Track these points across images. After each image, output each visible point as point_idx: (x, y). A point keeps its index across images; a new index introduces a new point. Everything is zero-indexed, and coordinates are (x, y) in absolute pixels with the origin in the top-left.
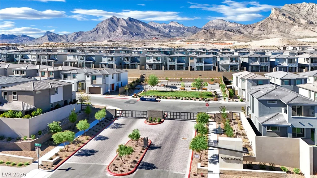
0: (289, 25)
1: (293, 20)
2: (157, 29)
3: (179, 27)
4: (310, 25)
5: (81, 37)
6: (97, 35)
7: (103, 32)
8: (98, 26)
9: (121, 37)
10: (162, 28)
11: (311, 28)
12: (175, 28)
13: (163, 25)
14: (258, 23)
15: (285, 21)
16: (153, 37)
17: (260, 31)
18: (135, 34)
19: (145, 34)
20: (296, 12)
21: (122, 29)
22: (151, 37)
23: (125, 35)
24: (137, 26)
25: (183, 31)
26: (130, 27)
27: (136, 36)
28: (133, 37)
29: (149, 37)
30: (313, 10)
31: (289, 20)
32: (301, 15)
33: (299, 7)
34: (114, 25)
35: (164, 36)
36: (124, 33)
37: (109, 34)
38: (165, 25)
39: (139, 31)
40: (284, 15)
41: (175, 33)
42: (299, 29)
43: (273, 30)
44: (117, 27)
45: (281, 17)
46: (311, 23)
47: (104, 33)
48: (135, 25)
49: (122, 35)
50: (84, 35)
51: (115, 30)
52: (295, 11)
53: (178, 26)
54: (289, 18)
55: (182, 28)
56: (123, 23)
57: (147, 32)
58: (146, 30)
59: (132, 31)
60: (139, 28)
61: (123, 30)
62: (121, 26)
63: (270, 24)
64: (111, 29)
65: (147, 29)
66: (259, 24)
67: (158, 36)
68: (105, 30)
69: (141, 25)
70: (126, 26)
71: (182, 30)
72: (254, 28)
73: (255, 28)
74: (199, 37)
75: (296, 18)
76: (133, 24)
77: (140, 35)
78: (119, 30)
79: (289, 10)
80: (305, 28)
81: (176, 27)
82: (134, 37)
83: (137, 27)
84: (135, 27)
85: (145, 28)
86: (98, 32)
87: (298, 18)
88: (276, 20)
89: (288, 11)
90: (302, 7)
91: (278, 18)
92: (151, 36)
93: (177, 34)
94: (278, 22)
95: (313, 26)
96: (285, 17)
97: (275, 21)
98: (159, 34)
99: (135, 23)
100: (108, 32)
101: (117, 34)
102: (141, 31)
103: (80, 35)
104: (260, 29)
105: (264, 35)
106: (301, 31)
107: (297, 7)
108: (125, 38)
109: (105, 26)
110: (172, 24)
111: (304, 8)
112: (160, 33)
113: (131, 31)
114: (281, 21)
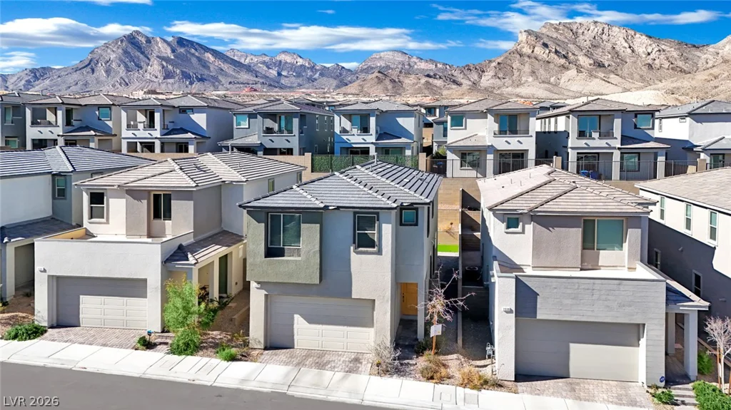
0: (556, 68)
1: (565, 57)
2: (248, 68)
3: (301, 66)
4: (598, 69)
5: (47, 82)
6: (91, 78)
7: (108, 72)
8: (95, 56)
9: (160, 85)
10: (261, 65)
11: (602, 75)
12: (292, 67)
13: (261, 59)
14: (490, 61)
15: (547, 59)
16: (242, 86)
17: (497, 80)
18: (197, 77)
19: (220, 78)
20: (569, 40)
21: (163, 65)
22: (238, 85)
23: (171, 81)
24: (199, 59)
25: (311, 76)
26: (182, 60)
27: (199, 84)
28: (190, 86)
29: (231, 86)
30: (604, 37)
31: (556, 57)
32: (579, 47)
33: (574, 30)
34: (139, 54)
35: (270, 85)
36: (168, 75)
37: (127, 77)
38: (267, 59)
39: (206, 72)
40: (545, 45)
41: (293, 79)
42: (579, 78)
43: (524, 79)
44: (147, 61)
45: (539, 50)
46: (600, 65)
47: (112, 74)
48: (193, 54)
49: (161, 79)
50: (55, 77)
51: (141, 68)
52: (566, 38)
53: (298, 64)
54: (556, 52)
55: (308, 68)
56: (162, 49)
57: (226, 75)
58: (222, 70)
59: (187, 70)
60: (205, 64)
61: (163, 67)
62: (158, 57)
63: (516, 65)
64: (129, 64)
65: (225, 67)
66: (494, 64)
67: (256, 84)
68: (114, 65)
69: (208, 58)
70: (172, 57)
71: (309, 73)
72: (483, 71)
73: (486, 73)
74: (366, 89)
75: (570, 54)
76: (190, 53)
77: (209, 80)
78: (155, 68)
79: (554, 36)
80: (591, 76)
81: (293, 64)
82: (194, 86)
83: (199, 61)
84: (194, 60)
85: (219, 63)
86: (93, 71)
87: (574, 54)
88: (529, 57)
89: (552, 38)
90: (580, 31)
91: (533, 51)
92: (238, 83)
93: (299, 80)
94: (534, 60)
95: (604, 73)
96: (547, 51)
97: (526, 59)
98: (257, 79)
99: (193, 51)
100: (122, 70)
101: (148, 78)
102: (210, 72)
103: (42, 76)
104: (496, 76)
105: (507, 89)
106: (583, 82)
107: (571, 30)
108: (169, 86)
109: (113, 56)
110: (283, 57)
111: (586, 32)
112: (256, 77)
113: (184, 70)
114: (540, 58)
